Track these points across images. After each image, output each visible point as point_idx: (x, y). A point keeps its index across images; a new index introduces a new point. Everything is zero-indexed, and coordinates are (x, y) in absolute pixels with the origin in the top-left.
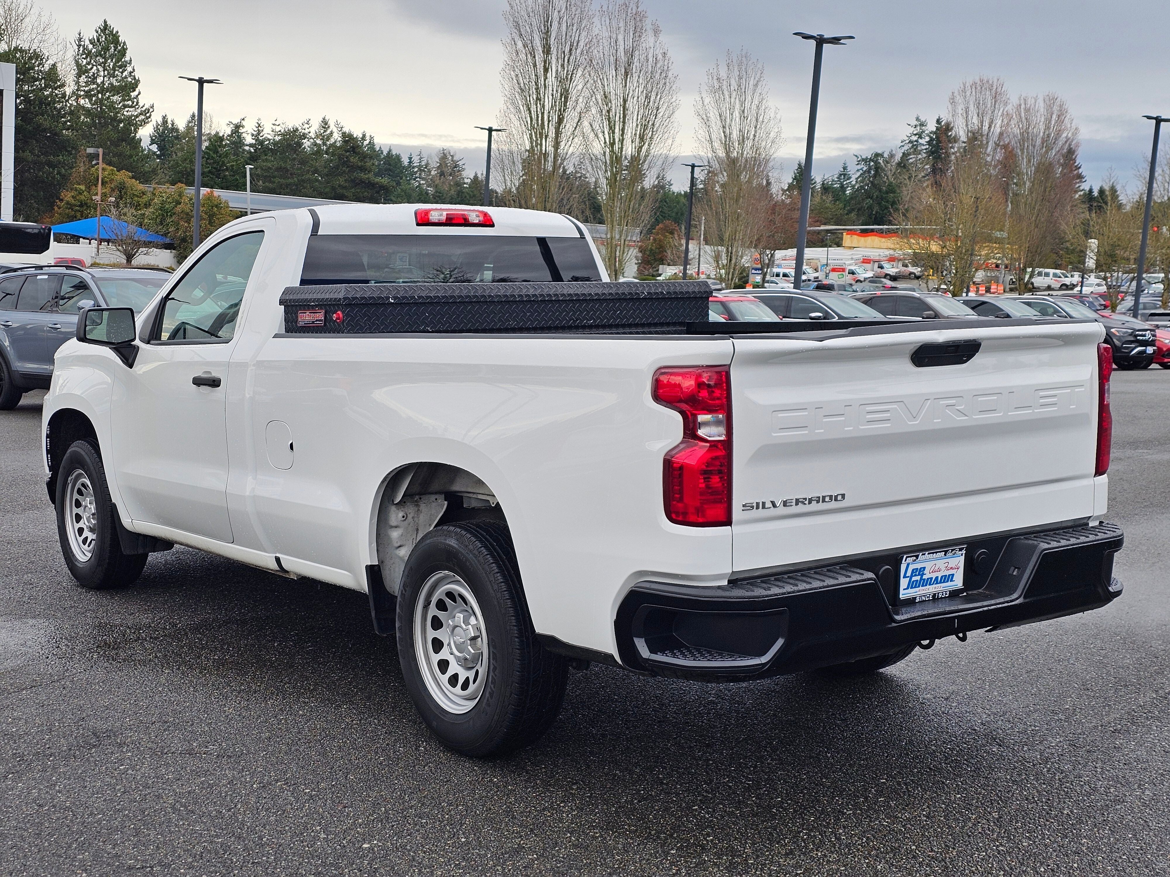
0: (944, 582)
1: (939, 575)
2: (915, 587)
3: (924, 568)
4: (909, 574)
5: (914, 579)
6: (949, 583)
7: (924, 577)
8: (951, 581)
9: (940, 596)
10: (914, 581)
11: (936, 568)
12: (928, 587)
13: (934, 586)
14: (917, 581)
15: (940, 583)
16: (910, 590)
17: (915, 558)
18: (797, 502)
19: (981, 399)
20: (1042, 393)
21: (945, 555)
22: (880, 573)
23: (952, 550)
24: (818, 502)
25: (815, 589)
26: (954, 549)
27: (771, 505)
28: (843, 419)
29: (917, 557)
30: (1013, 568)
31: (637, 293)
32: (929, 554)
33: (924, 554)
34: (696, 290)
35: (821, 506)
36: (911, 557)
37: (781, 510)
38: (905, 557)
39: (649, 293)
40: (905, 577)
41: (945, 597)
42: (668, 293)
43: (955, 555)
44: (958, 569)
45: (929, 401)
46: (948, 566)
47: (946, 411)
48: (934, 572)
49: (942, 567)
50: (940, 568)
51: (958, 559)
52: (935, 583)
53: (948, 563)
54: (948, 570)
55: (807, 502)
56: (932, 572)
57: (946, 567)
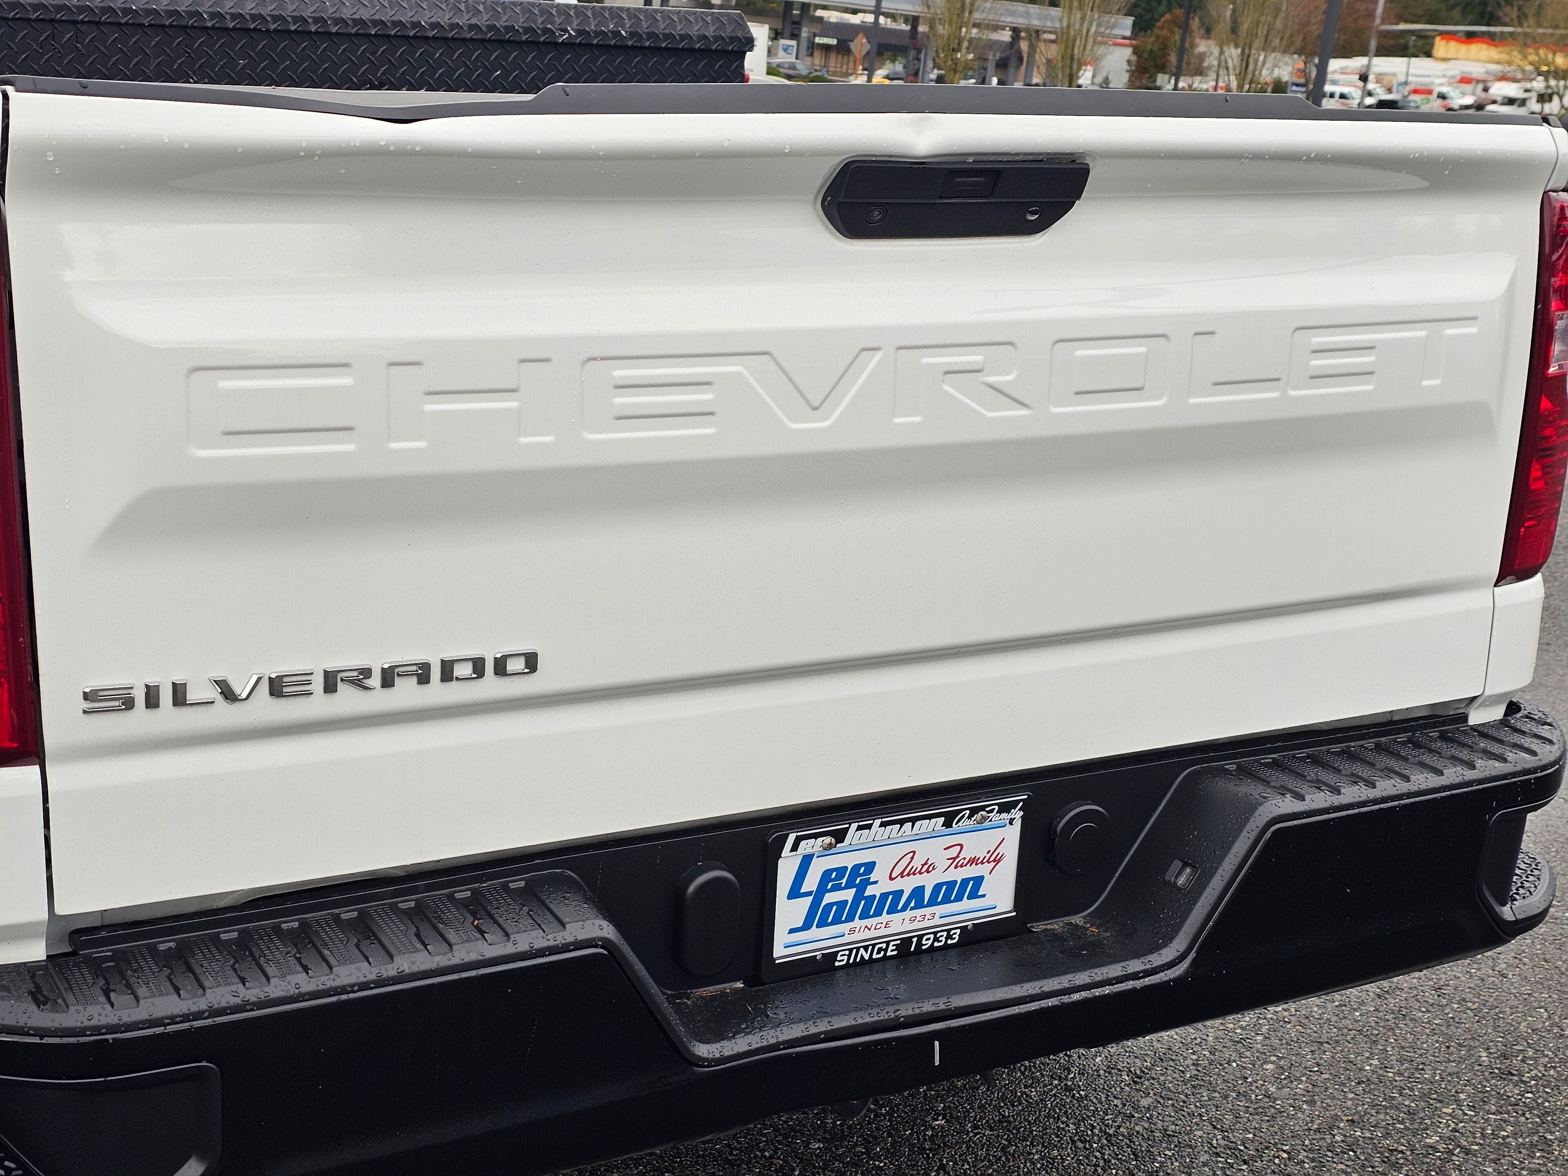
0: (946, 900)
1: (929, 882)
2: (837, 921)
3: (870, 867)
4: (811, 883)
5: (830, 898)
6: (966, 904)
7: (870, 891)
8: (974, 895)
9: (926, 944)
10: (829, 906)
11: (917, 863)
12: (885, 917)
13: (908, 914)
14: (842, 904)
15: (933, 902)
16: (815, 932)
17: (828, 840)
18: (331, 683)
19: (1083, 352)
20: (1320, 339)
21: (948, 824)
22: (691, 889)
23: (974, 812)
24: (423, 678)
25: (343, 990)
26: (983, 808)
27: (213, 693)
28: (514, 404)
29: (839, 837)
30: (1177, 864)
31: (546, 31)
32: (883, 825)
33: (869, 827)
34: (710, 32)
35: (436, 694)
36: (816, 836)
38: (792, 838)
39: (580, 32)
40: (795, 893)
41: (946, 947)
42: (632, 35)
43: (987, 824)
44: (997, 861)
45: (879, 355)
46: (961, 856)
47: (946, 387)
48: (908, 875)
49: (941, 859)
50: (929, 863)
51: (998, 834)
52: (912, 904)
53: (961, 846)
54: (961, 866)
55: (375, 681)
56: (902, 875)
57: (954, 859)
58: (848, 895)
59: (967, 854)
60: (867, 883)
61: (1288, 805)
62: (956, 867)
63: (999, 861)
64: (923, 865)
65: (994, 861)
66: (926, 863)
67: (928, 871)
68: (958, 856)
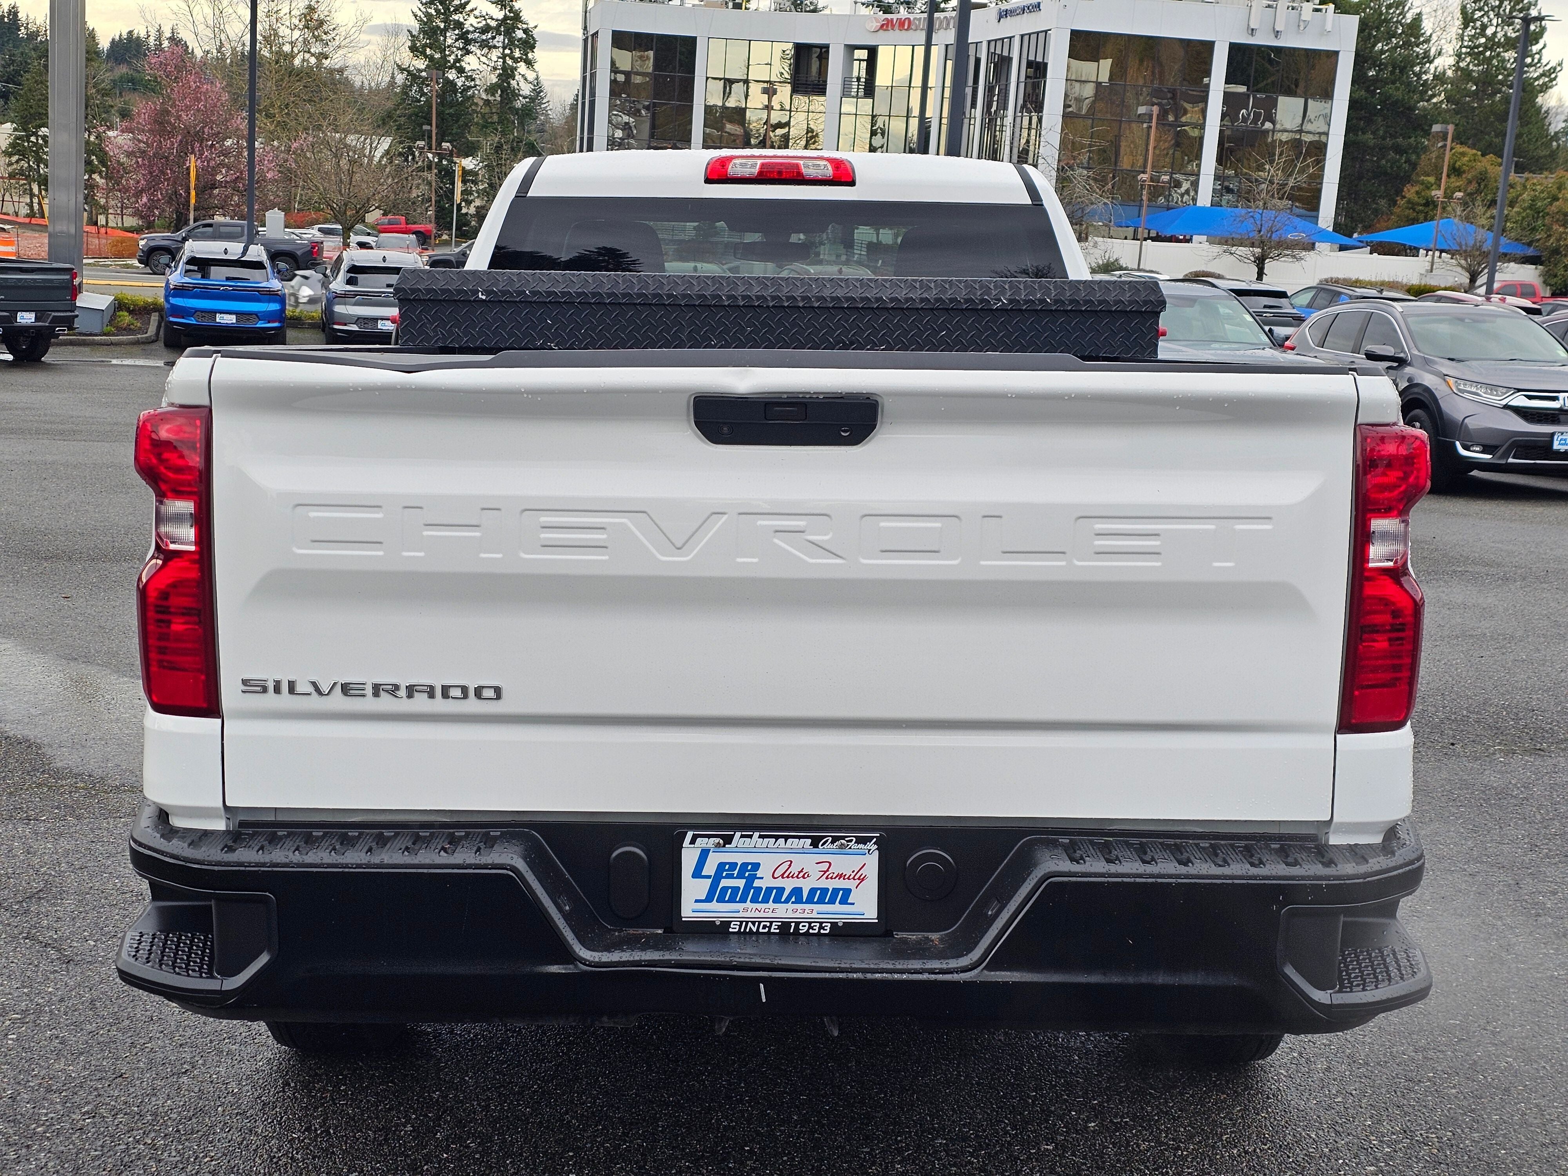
0: (821, 901)
1: (806, 886)
2: (732, 900)
3: (756, 866)
4: (710, 868)
5: (724, 883)
6: (837, 907)
7: (757, 883)
8: (844, 901)
9: (803, 929)
10: (725, 889)
11: (794, 870)
12: (771, 905)
13: (790, 906)
14: (736, 889)
15: (810, 901)
16: (714, 905)
17: (717, 840)
18: (377, 690)
19: (888, 523)
20: (1100, 526)
21: (815, 844)
22: (614, 855)
23: (835, 839)
24: (431, 694)
26: (843, 838)
27: (311, 689)
28: (477, 534)
29: (728, 840)
31: (983, 301)
32: (762, 837)
33: (750, 837)
35: (439, 705)
36: (708, 836)
37: (338, 702)
38: (690, 835)
39: (1011, 301)
40: (697, 873)
41: (819, 934)
42: (1056, 302)
43: (847, 850)
44: (862, 880)
45: (725, 517)
46: (831, 871)
47: (776, 541)
48: (788, 877)
49: (815, 871)
50: (805, 871)
51: (860, 860)
52: (793, 899)
53: (830, 864)
54: (831, 878)
55: (403, 692)
56: (782, 876)
57: (825, 872)
58: (741, 883)
59: (835, 870)
60: (755, 877)
61: (1065, 865)
62: (827, 878)
63: (863, 880)
64: (799, 872)
65: (859, 879)
66: (802, 871)
67: (803, 877)
68: (828, 870)
